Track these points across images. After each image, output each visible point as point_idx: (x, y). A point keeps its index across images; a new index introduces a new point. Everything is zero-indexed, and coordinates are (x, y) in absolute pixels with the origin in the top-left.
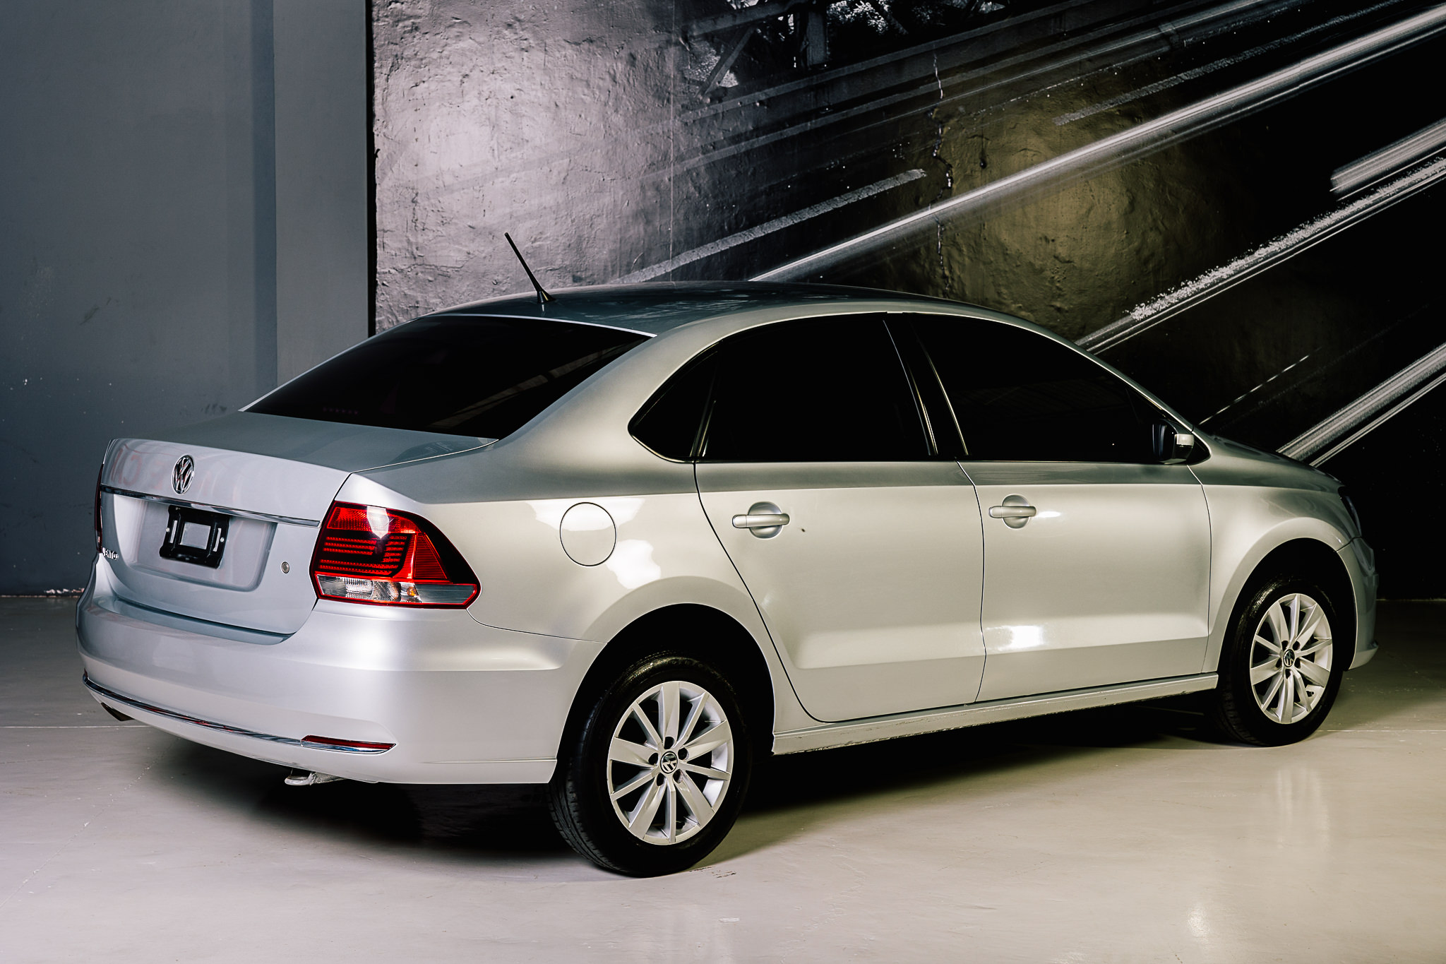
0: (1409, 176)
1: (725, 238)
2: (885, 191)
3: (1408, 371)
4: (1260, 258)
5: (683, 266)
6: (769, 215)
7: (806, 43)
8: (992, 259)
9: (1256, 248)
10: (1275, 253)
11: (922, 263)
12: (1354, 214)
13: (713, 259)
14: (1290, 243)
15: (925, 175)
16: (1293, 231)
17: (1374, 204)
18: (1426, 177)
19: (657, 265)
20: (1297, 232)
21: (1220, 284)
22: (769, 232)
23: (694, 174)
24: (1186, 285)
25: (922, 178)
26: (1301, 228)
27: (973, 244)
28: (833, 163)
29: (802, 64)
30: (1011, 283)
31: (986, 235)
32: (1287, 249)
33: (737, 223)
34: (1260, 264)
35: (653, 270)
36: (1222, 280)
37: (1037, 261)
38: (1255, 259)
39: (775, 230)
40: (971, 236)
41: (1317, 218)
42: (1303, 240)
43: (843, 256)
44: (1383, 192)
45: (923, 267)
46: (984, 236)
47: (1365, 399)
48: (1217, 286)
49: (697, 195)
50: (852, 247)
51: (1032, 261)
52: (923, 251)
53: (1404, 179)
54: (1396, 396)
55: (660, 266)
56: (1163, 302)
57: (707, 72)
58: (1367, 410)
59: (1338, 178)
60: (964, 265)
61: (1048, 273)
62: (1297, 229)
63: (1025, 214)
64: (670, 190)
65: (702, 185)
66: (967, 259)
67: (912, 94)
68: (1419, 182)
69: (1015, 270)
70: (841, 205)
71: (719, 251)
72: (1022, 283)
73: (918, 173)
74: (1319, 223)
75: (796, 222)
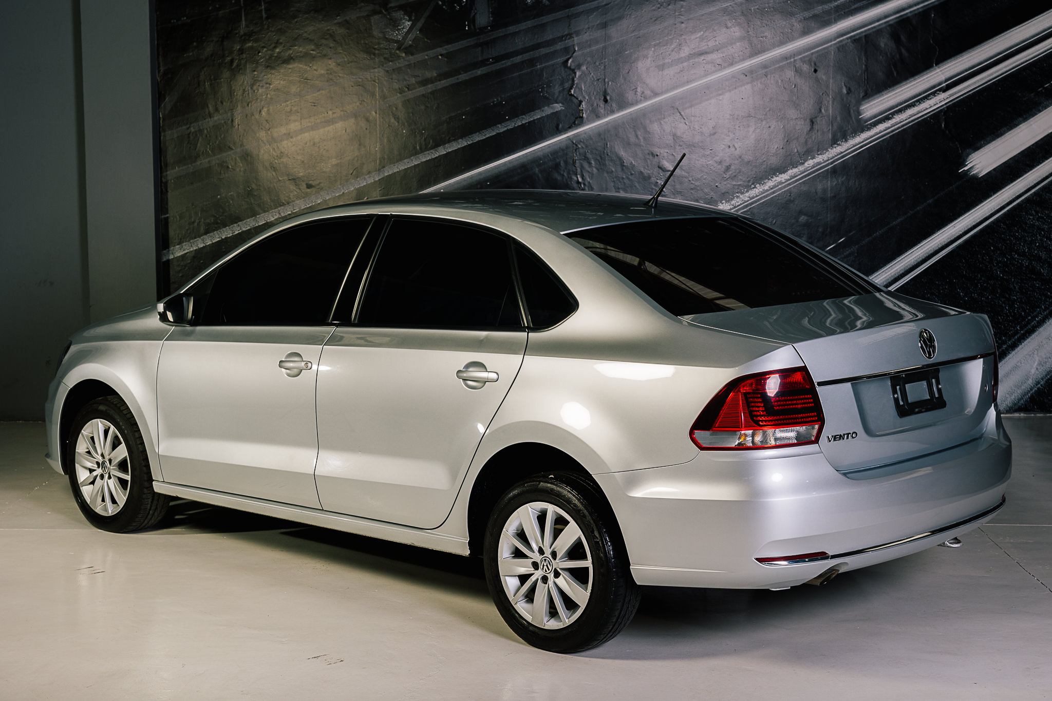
0: (917, 106)
1: (418, 156)
2: (534, 120)
3: (917, 249)
4: (809, 167)
5: (387, 176)
6: (450, 138)
7: (474, 12)
8: (613, 170)
9: (806, 161)
10: (819, 163)
11: (562, 173)
12: (878, 134)
13: (409, 171)
14: (830, 156)
15: (563, 108)
16: (833, 147)
17: (891, 127)
18: (929, 106)
19: (368, 176)
20: (835, 147)
21: (780, 186)
22: (450, 151)
23: (394, 109)
24: (755, 187)
25: (561, 110)
26: (839, 145)
27: (599, 158)
28: (495, 100)
29: (472, 27)
30: (627, 187)
31: (609, 151)
32: (828, 160)
33: (426, 144)
34: (809, 172)
35: (365, 179)
36: (781, 183)
37: (646, 170)
38: (805, 168)
39: (454, 149)
40: (597, 153)
41: (850, 137)
42: (840, 154)
43: (503, 168)
44: (898, 118)
45: (563, 175)
46: (607, 152)
47: (887, 269)
48: (777, 188)
49: (397, 124)
50: (510, 161)
51: (642, 170)
52: (562, 163)
53: (913, 108)
54: (909, 267)
55: (370, 177)
56: (738, 200)
57: (402, 33)
58: (887, 277)
59: (865, 108)
60: (593, 174)
61: (653, 179)
62: (836, 146)
63: (637, 136)
64: (376, 120)
65: (400, 117)
66: (594, 169)
67: (552, 49)
68: (924, 110)
69: (630, 177)
70: (502, 130)
71: (413, 165)
72: (635, 186)
73: (558, 107)
74: (852, 141)
75: (469, 143)
